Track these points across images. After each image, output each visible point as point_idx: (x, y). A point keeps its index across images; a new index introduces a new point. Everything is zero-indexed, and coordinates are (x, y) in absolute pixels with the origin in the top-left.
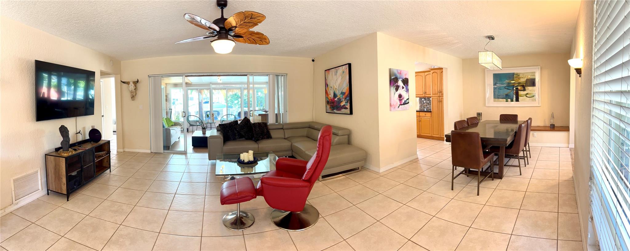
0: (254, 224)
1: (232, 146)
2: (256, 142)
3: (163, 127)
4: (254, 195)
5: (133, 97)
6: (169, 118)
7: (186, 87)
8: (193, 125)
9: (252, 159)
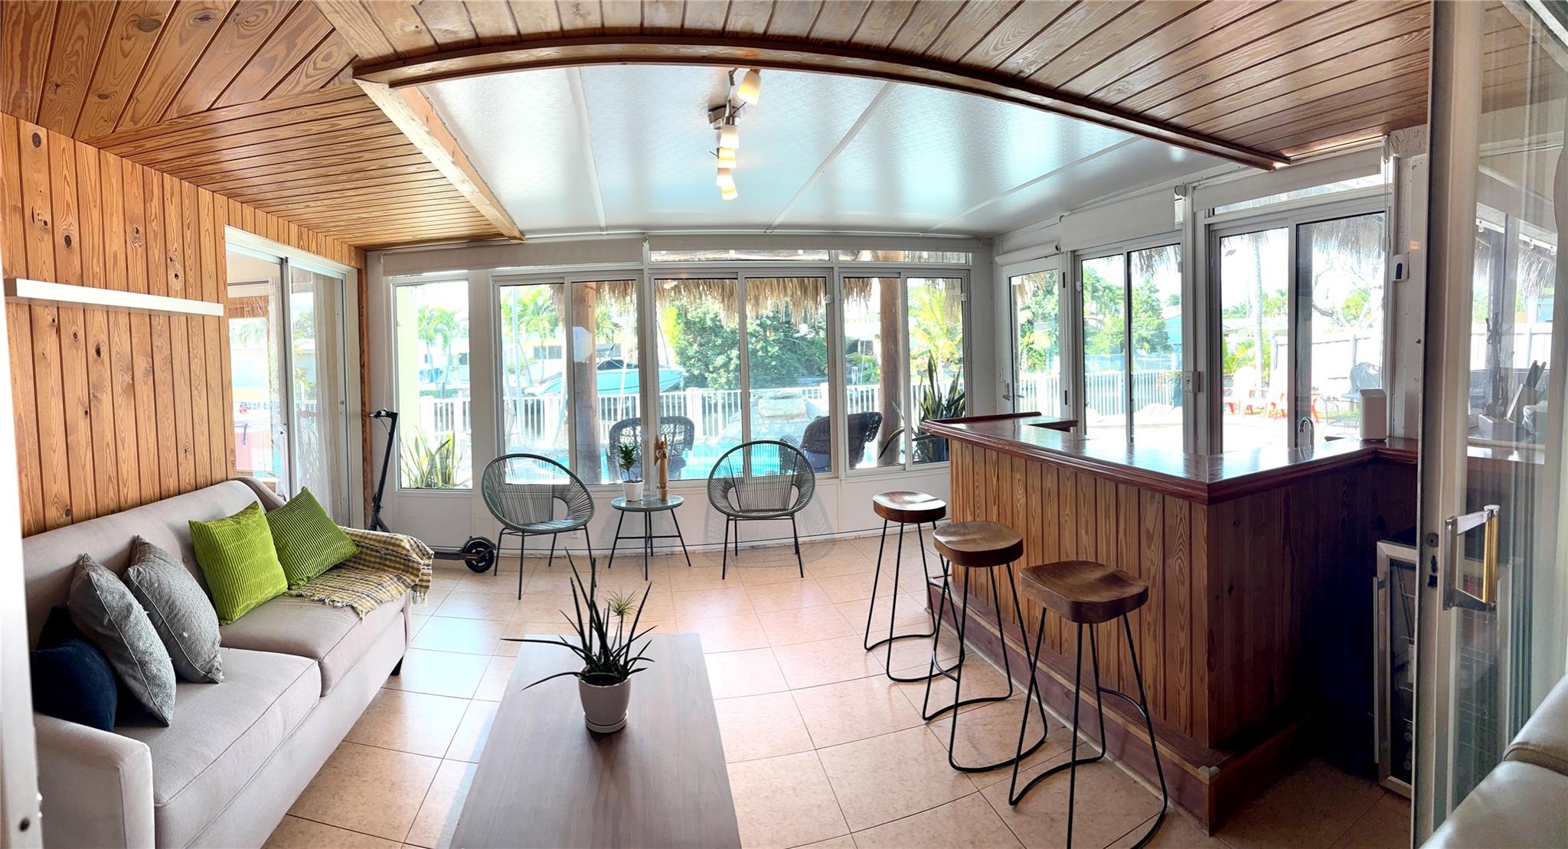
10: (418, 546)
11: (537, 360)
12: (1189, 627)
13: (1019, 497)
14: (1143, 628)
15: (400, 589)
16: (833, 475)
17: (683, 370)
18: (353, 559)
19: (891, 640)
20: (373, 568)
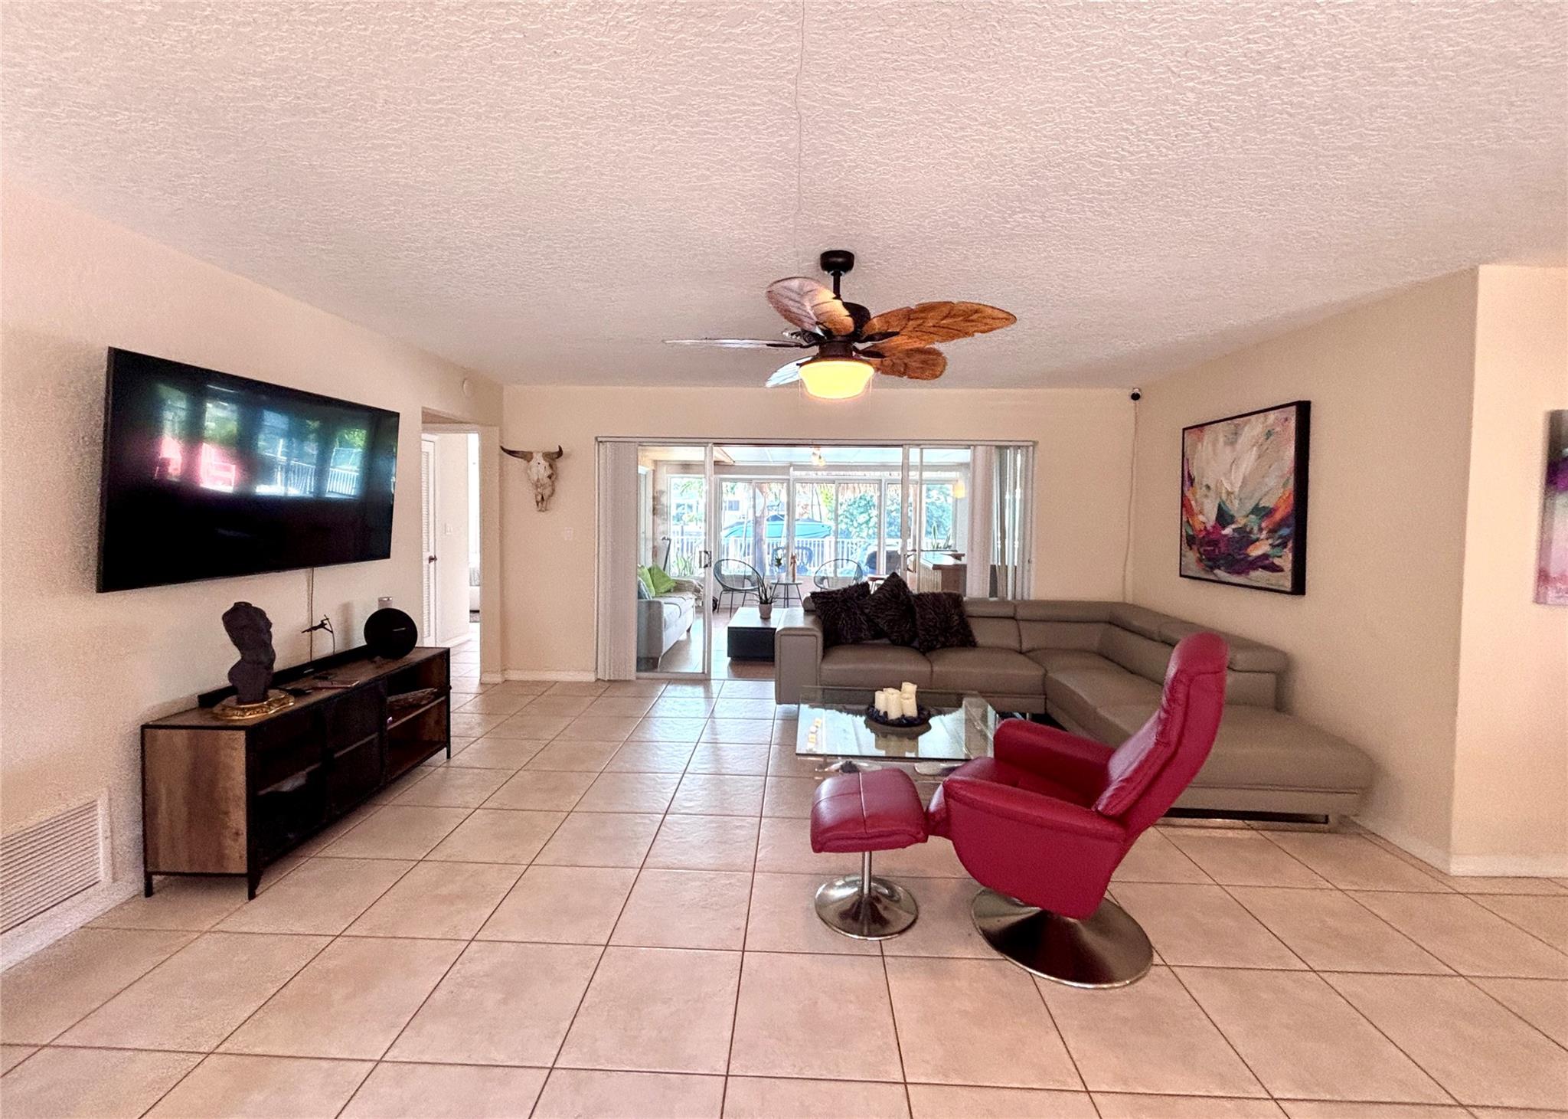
0: (916, 926)
1: (848, 664)
2: (924, 654)
3: (640, 595)
4: (919, 833)
5: (542, 502)
6: (662, 568)
7: (715, 473)
8: (733, 590)
9: (911, 711)
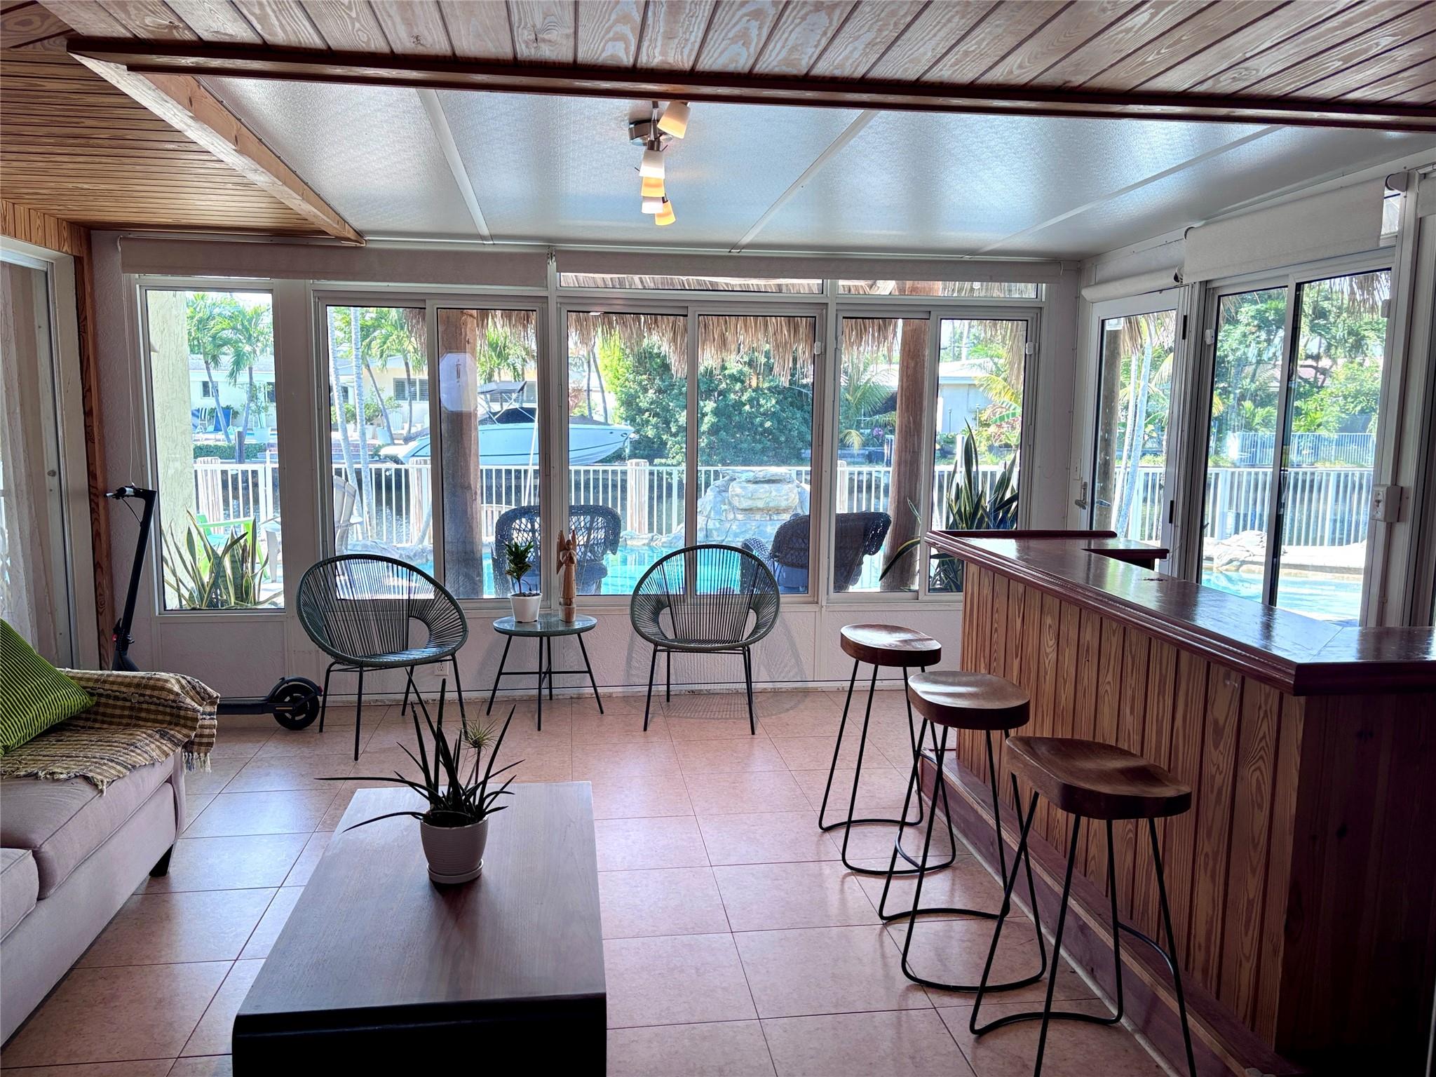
10: (194, 688)
11: (401, 402)
12: (1263, 870)
13: (1048, 650)
14: (1198, 859)
15: (165, 748)
16: (810, 599)
17: (628, 427)
18: (84, 716)
19: (849, 824)
20: (119, 724)
